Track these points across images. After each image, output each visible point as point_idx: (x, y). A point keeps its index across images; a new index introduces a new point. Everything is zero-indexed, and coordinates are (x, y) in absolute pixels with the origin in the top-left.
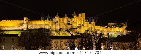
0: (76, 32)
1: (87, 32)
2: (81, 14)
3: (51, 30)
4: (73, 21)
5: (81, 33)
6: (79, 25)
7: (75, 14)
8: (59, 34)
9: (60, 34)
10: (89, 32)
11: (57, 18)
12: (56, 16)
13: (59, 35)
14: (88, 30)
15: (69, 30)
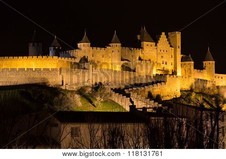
0: (150, 96)
1: (188, 95)
2: (166, 34)
3: (63, 88)
4: (140, 59)
5: (168, 98)
6: (159, 73)
7: (146, 34)
8: (91, 102)
9: (95, 103)
10: (194, 95)
11: (84, 48)
12: (80, 41)
13: (91, 109)
14: (191, 90)
15: (127, 88)
